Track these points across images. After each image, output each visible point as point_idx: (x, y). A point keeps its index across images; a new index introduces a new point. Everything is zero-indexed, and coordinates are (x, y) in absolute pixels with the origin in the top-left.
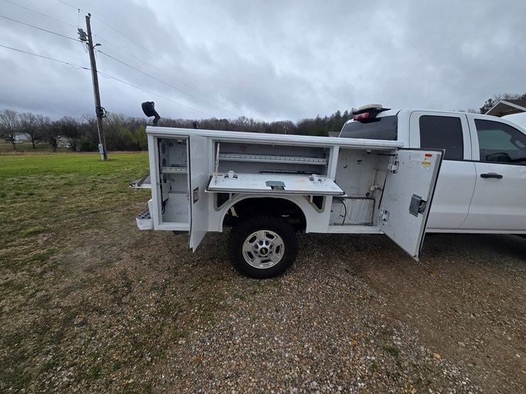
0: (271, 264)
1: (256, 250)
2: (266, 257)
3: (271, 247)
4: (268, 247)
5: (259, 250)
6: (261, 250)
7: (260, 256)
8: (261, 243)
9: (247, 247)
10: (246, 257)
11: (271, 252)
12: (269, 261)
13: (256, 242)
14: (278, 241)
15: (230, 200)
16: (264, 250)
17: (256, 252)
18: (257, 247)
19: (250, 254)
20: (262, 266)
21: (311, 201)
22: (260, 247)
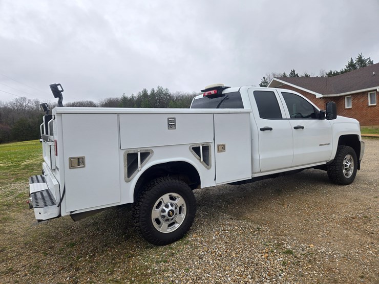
0: (177, 226)
2: (172, 219)
5: (166, 214)
7: (168, 220)
13: (163, 207)
14: (180, 201)
15: (139, 169)
16: (171, 212)
18: (163, 211)
20: (169, 230)
22: (167, 210)
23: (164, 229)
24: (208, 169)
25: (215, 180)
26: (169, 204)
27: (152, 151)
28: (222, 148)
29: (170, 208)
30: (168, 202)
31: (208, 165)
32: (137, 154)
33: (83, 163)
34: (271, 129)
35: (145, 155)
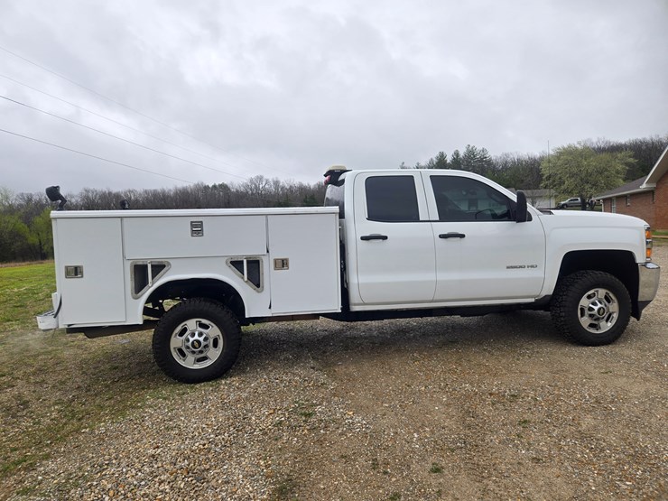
1: (187, 344)
3: (206, 339)
4: (201, 339)
6: (193, 343)
7: (193, 352)
8: (193, 335)
9: (176, 342)
10: (175, 355)
11: (206, 346)
12: (205, 358)
15: (150, 285)
17: (188, 347)
19: (181, 352)
21: (246, 279)
22: (191, 339)
23: (189, 363)
24: (258, 292)
25: (270, 308)
26: (197, 333)
27: (169, 264)
28: (282, 264)
29: (196, 337)
30: (196, 330)
31: (258, 286)
32: (146, 266)
33: (81, 273)
34: (385, 238)
35: (159, 268)
